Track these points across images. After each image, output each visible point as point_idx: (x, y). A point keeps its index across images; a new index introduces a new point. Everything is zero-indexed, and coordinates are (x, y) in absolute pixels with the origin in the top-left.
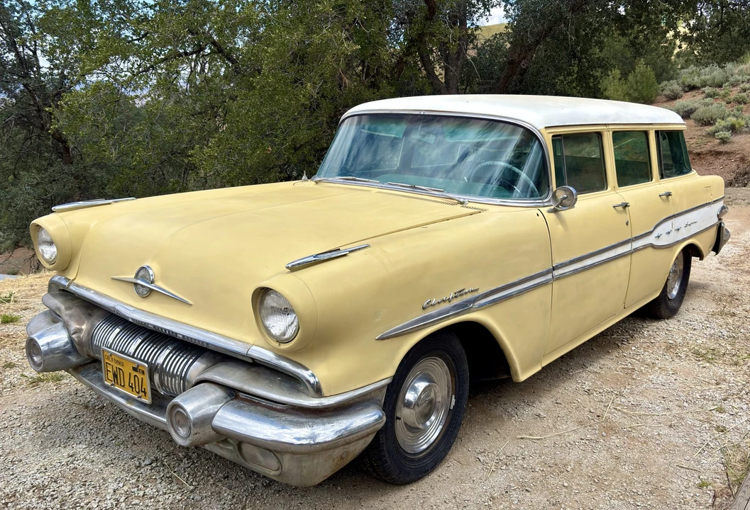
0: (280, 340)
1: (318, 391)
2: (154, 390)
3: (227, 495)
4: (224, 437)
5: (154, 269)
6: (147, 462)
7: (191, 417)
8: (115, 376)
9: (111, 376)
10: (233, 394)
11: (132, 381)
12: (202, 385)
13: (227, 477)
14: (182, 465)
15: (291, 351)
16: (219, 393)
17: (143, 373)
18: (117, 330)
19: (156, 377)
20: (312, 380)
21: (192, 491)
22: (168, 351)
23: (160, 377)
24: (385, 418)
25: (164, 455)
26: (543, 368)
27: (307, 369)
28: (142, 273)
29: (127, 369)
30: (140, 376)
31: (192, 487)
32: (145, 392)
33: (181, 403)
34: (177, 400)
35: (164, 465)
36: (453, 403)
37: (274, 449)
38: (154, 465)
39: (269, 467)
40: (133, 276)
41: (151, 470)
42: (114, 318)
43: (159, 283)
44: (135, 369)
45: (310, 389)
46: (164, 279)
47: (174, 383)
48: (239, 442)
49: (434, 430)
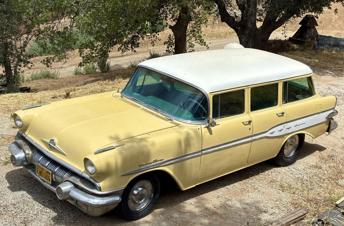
0: (91, 174)
1: (100, 189)
2: (52, 180)
3: (72, 215)
4: (72, 198)
5: (56, 141)
6: (47, 201)
7: (63, 191)
8: (40, 173)
9: (39, 172)
10: (76, 186)
11: (46, 176)
12: (67, 182)
13: (73, 210)
14: (58, 204)
15: (94, 177)
16: (72, 186)
17: (50, 174)
18: (42, 157)
19: (54, 176)
20: (99, 186)
21: (61, 213)
22: (58, 168)
23: (55, 176)
24: (121, 199)
25: (53, 199)
26: (196, 186)
27: (98, 183)
28: (51, 141)
29: (44, 172)
30: (48, 175)
31: (61, 211)
32: (50, 180)
33: (61, 187)
34: (59, 186)
35: (53, 203)
36: (152, 196)
37: (87, 205)
38: (49, 202)
39: (84, 209)
40: (49, 141)
41: (48, 204)
42: (41, 153)
43: (57, 146)
44: (47, 172)
45: (98, 188)
46: (59, 145)
47: (59, 179)
48: (77, 201)
49: (143, 205)
